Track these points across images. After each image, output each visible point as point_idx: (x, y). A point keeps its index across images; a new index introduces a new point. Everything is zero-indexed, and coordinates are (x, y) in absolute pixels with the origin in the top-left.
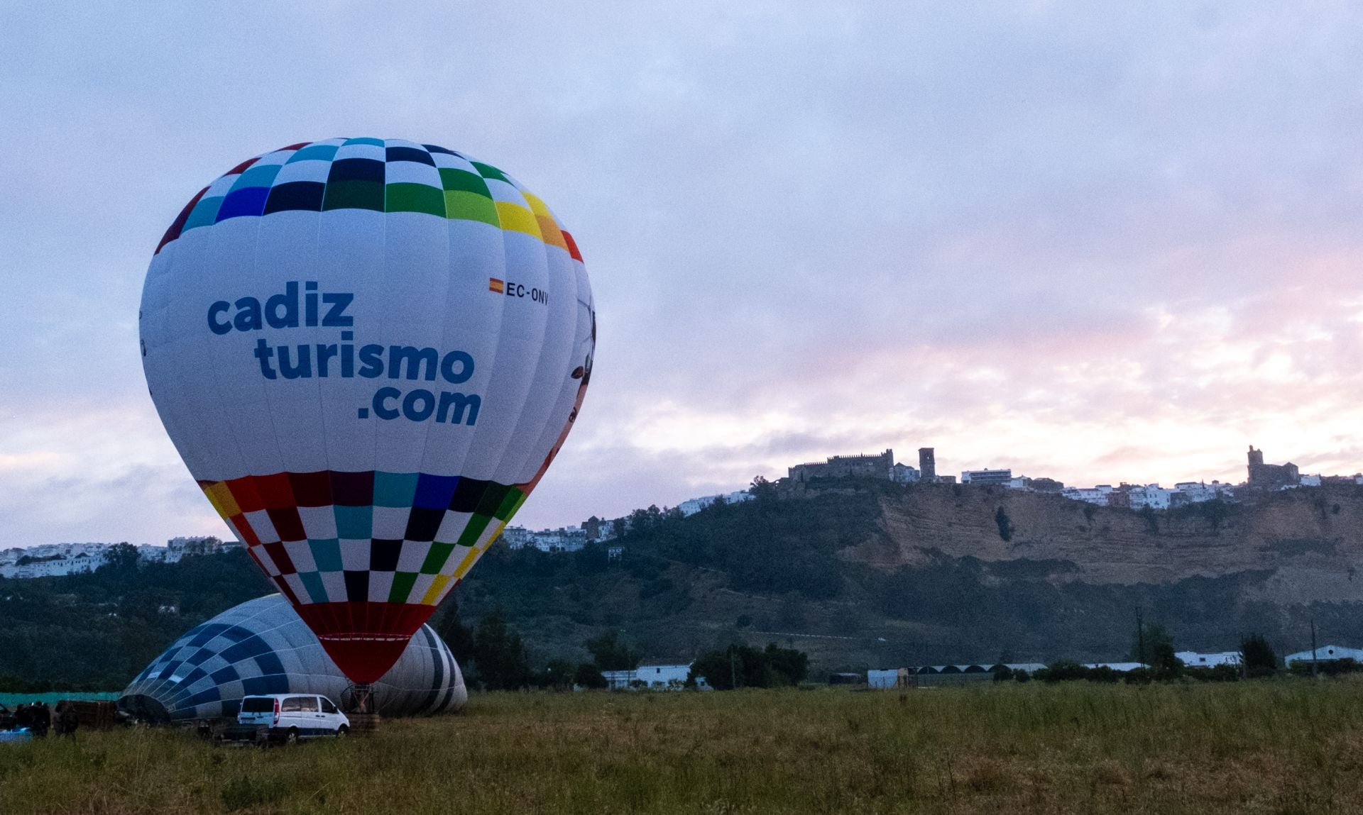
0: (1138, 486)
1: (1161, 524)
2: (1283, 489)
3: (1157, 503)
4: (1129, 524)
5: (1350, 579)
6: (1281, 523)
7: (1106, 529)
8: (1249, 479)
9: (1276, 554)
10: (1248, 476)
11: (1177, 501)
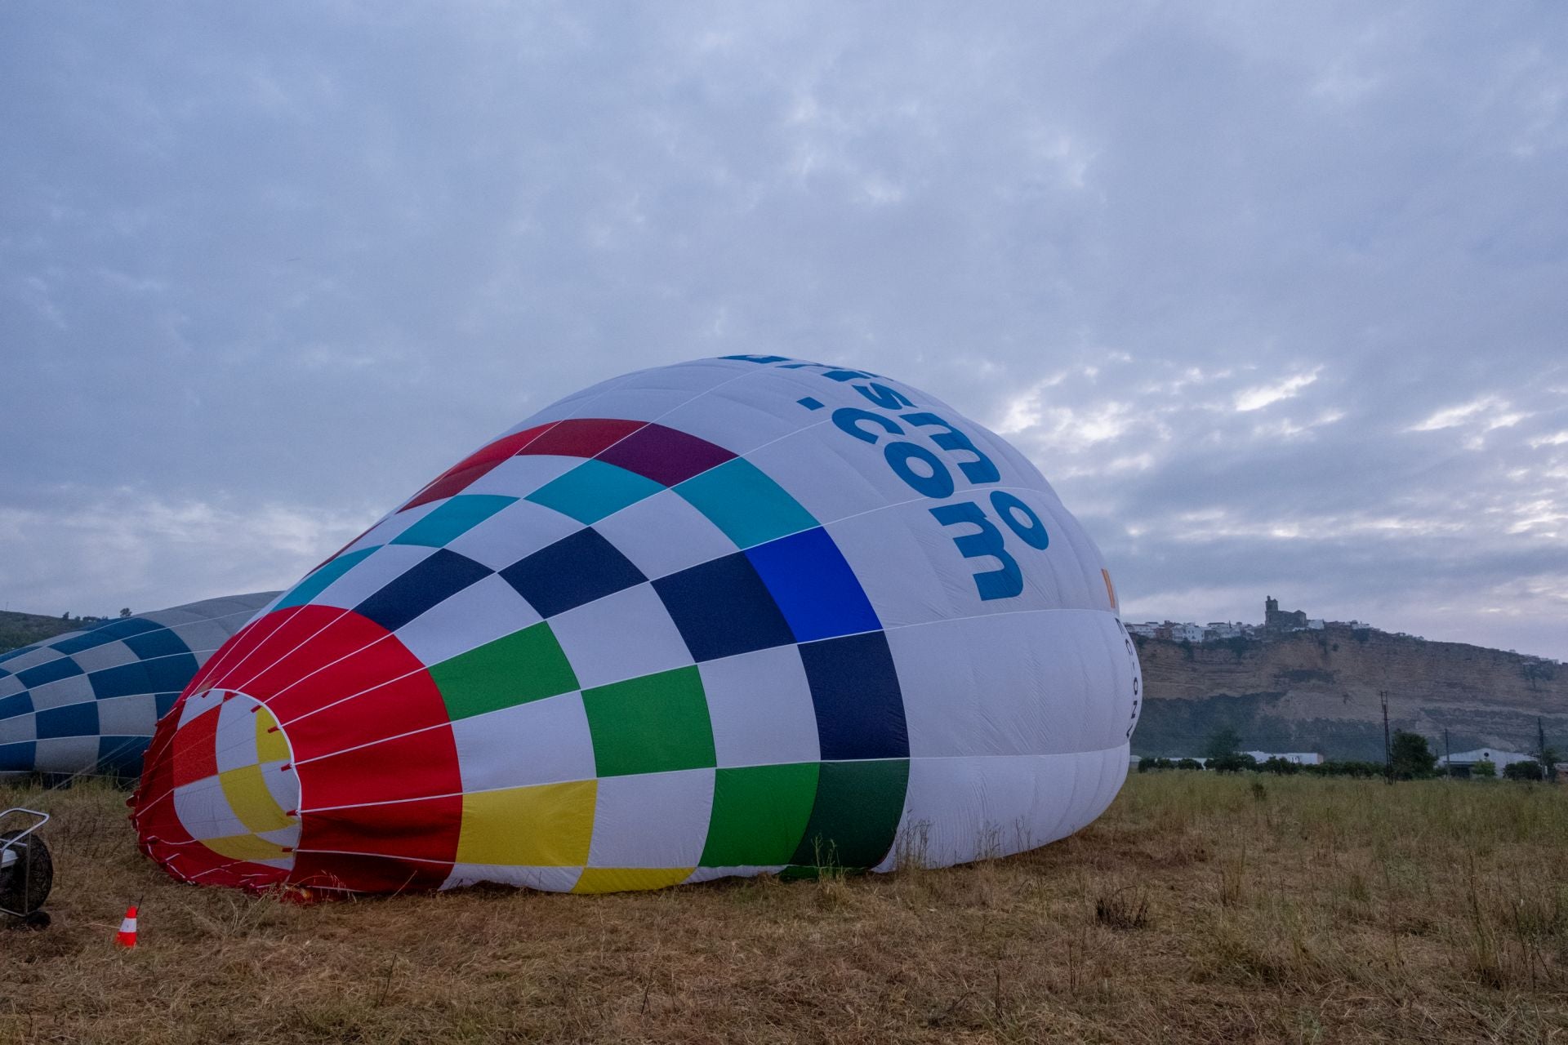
0: (1178, 624)
1: (1197, 655)
2: (1294, 630)
3: (1193, 638)
4: (1171, 652)
5: (1345, 702)
6: (1291, 656)
7: (1154, 656)
8: (1266, 621)
9: (1287, 680)
10: (1265, 619)
11: (1210, 637)
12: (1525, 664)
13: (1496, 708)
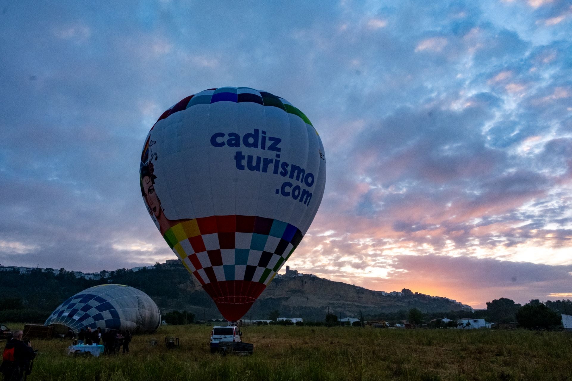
2: (294, 276)
5: (307, 301)
6: (292, 285)
8: (286, 273)
9: (291, 293)
12: (357, 289)
13: (349, 303)
